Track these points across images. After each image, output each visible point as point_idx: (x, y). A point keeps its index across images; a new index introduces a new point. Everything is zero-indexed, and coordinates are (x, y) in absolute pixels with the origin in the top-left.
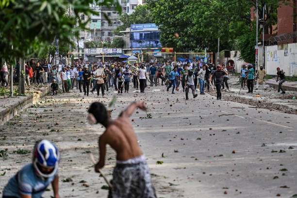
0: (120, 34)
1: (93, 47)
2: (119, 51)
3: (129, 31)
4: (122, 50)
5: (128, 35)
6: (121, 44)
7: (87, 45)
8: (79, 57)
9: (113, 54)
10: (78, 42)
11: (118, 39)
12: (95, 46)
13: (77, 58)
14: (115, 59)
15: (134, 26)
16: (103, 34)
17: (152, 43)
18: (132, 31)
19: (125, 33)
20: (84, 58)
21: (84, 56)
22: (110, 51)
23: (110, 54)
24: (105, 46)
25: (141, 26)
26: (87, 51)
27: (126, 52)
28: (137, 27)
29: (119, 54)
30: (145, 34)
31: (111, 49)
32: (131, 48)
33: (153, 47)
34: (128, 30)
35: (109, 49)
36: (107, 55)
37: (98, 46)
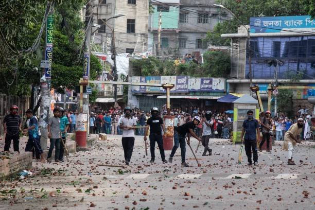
0: (224, 42)
1: (153, 73)
2: (219, 84)
3: (245, 34)
4: (226, 84)
5: (243, 45)
6: (224, 67)
7: (137, 68)
8: (115, 96)
9: (201, 92)
10: (114, 59)
11: (216, 55)
12: (156, 70)
13: (111, 100)
14: (207, 104)
15: (258, 22)
16: (182, 42)
17: (303, 66)
18: (252, 34)
19: (235, 40)
20: (130, 101)
21: (130, 95)
22: (195, 84)
23: (194, 92)
24: (182, 71)
25: (276, 22)
26: (136, 82)
27: (235, 87)
28: (266, 23)
29: (218, 92)
30: (287, 43)
31: (199, 80)
32: (248, 77)
33: (304, 78)
34: (242, 31)
35: (194, 79)
36: (187, 94)
37: (165, 70)
